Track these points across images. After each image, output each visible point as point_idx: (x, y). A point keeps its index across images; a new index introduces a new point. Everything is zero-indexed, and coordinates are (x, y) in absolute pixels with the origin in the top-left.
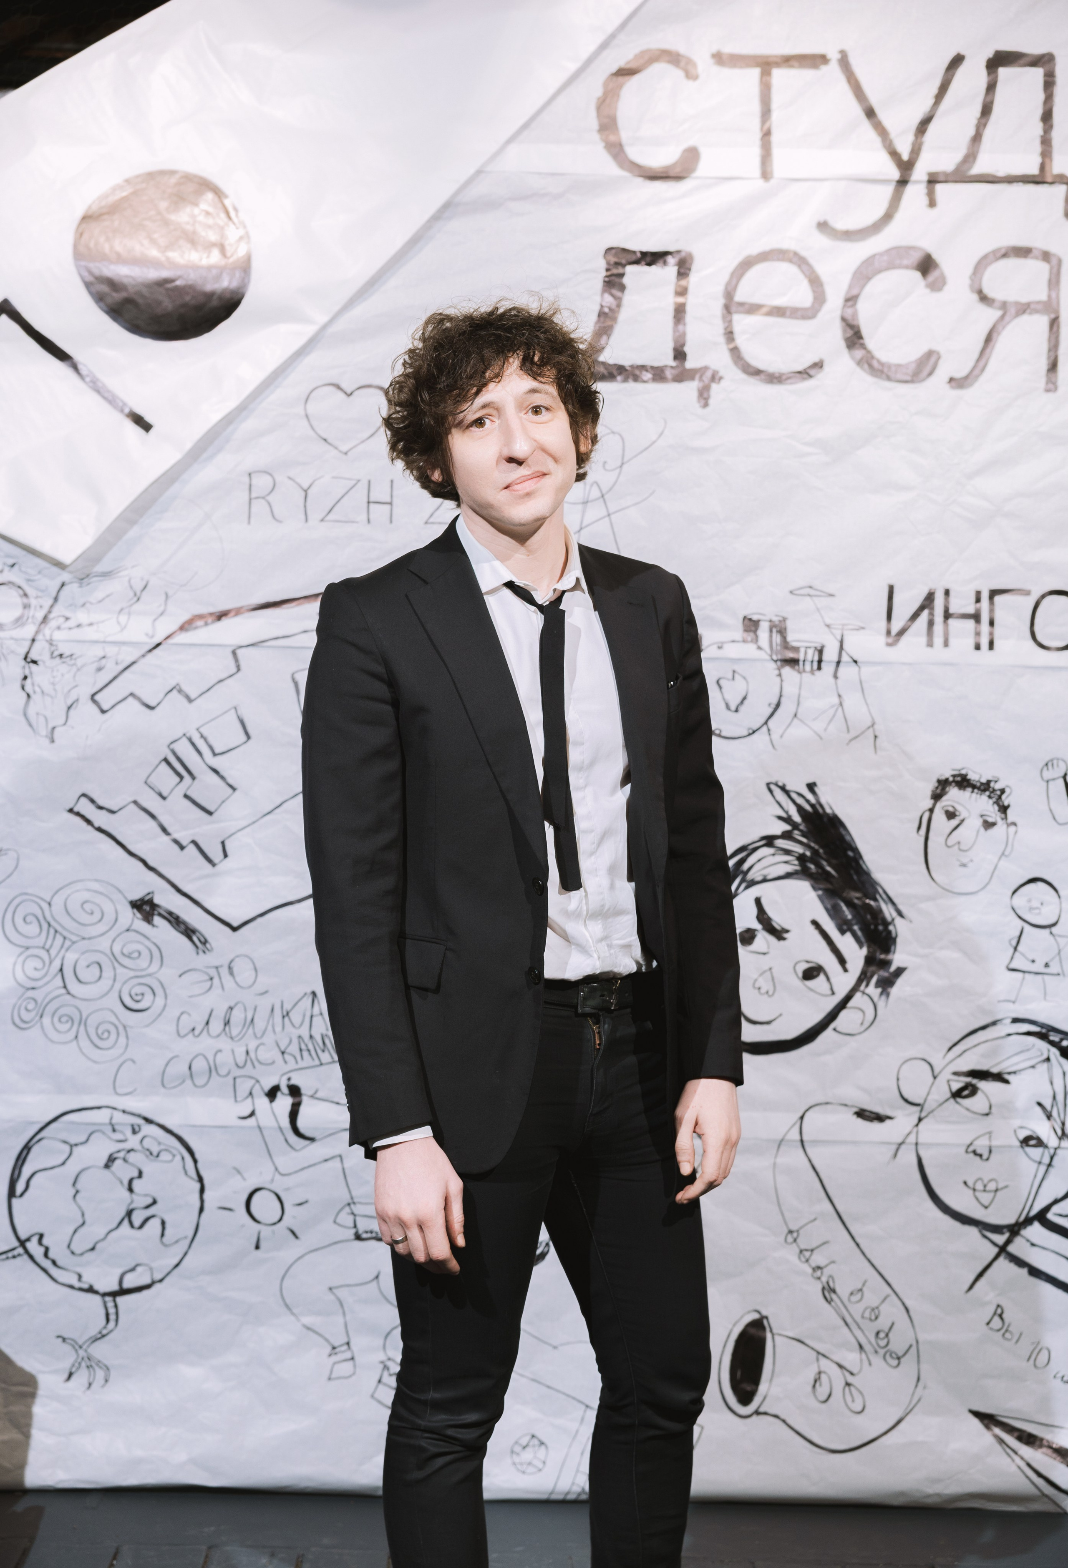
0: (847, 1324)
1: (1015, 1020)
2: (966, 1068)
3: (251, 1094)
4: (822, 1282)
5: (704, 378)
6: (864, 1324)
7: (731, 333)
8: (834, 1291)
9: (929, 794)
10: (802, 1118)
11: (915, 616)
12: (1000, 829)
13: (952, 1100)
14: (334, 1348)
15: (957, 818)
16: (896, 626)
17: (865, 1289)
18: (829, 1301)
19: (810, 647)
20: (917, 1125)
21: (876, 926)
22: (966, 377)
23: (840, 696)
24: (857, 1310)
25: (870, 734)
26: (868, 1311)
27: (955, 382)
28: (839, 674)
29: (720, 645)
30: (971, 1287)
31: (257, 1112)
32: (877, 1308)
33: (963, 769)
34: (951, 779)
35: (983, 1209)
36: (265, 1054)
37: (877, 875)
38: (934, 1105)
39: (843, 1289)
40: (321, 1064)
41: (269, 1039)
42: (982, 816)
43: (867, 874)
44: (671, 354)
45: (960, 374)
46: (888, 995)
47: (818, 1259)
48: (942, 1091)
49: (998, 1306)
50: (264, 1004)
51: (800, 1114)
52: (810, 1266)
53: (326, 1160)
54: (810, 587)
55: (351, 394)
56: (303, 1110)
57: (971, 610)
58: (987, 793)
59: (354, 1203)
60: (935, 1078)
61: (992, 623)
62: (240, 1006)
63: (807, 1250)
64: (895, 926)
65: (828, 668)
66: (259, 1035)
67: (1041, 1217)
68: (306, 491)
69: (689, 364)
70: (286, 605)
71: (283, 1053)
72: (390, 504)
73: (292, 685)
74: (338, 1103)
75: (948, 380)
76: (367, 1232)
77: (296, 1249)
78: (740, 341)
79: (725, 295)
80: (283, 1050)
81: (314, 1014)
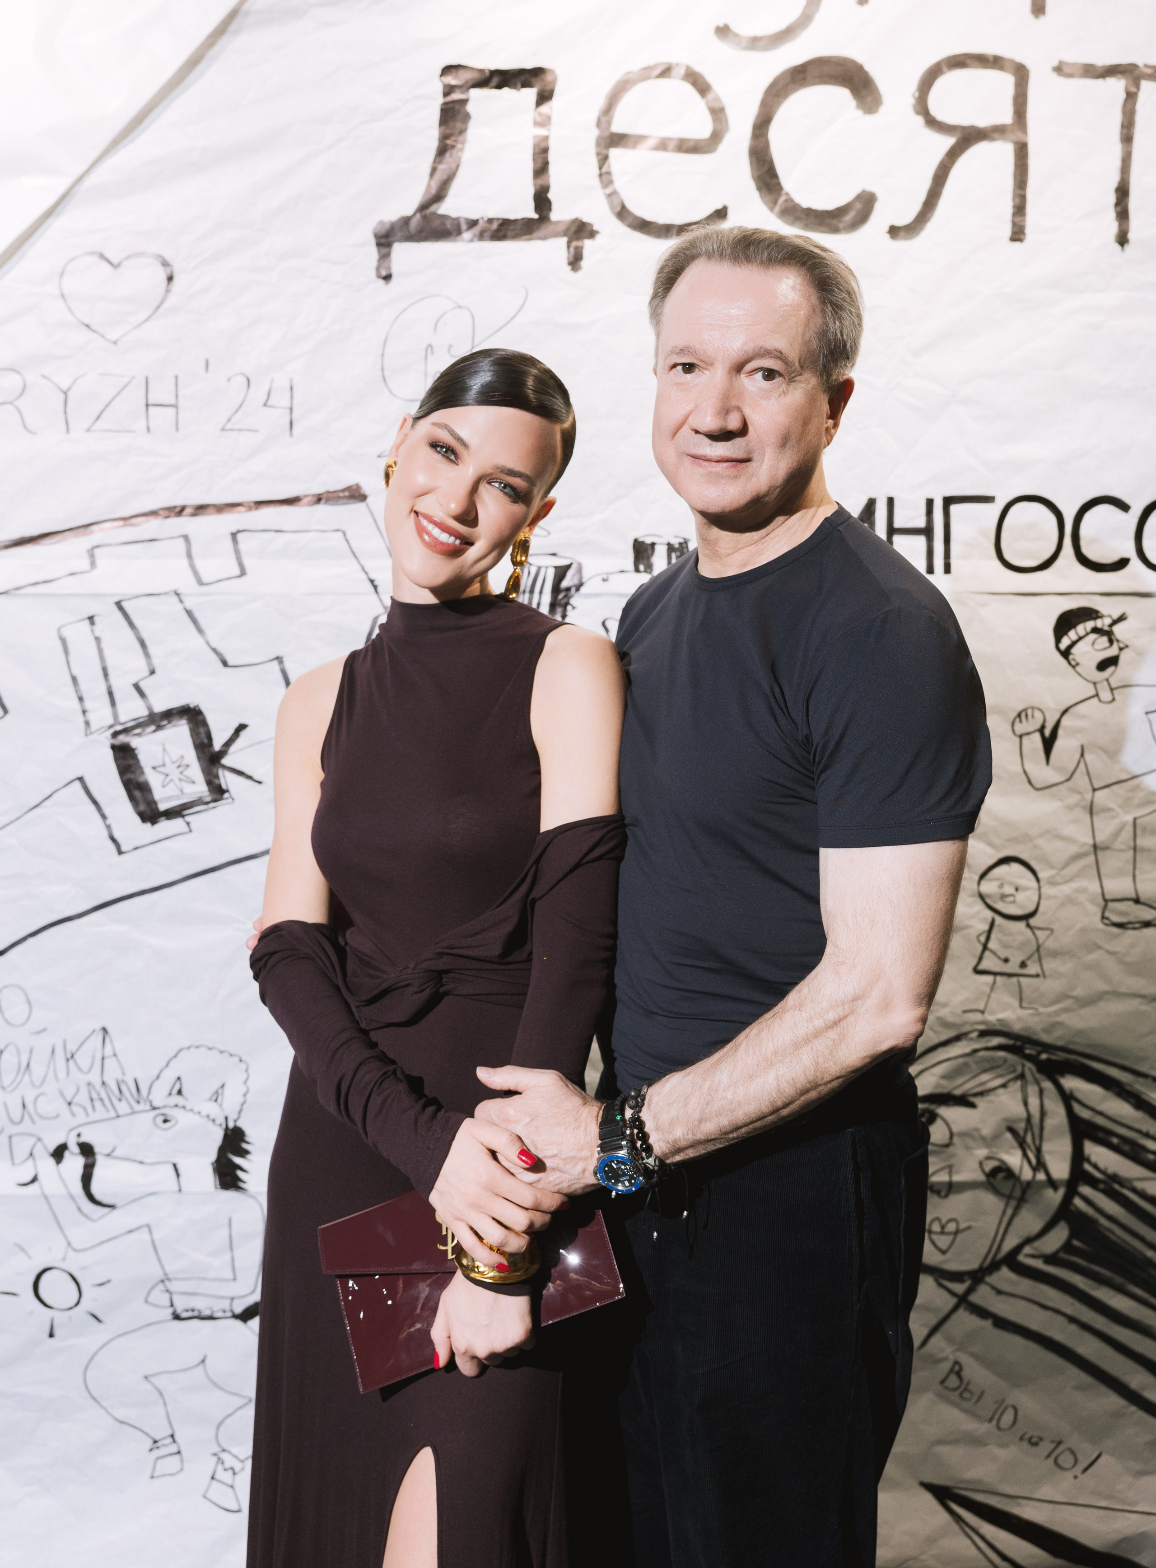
3: (31, 1154)
7: (609, 173)
14: (155, 1441)
22: (911, 225)
27: (894, 231)
29: (605, 577)
31: (40, 1177)
36: (47, 1107)
40: (118, 1116)
41: (51, 1087)
44: (531, 204)
45: (904, 221)
49: (956, 1362)
50: (43, 1044)
53: (130, 1232)
55: (119, 264)
56: (98, 1173)
57: (920, 522)
59: (169, 1279)
61: (947, 541)
62: (11, 1049)
66: (37, 1084)
68: (65, 393)
69: (555, 215)
70: (46, 541)
71: (70, 1104)
72: (175, 406)
73: (59, 643)
74: (141, 1163)
75: (887, 229)
76: (187, 1311)
77: (100, 1335)
78: (620, 184)
79: (598, 124)
80: (69, 1100)
81: (105, 1056)
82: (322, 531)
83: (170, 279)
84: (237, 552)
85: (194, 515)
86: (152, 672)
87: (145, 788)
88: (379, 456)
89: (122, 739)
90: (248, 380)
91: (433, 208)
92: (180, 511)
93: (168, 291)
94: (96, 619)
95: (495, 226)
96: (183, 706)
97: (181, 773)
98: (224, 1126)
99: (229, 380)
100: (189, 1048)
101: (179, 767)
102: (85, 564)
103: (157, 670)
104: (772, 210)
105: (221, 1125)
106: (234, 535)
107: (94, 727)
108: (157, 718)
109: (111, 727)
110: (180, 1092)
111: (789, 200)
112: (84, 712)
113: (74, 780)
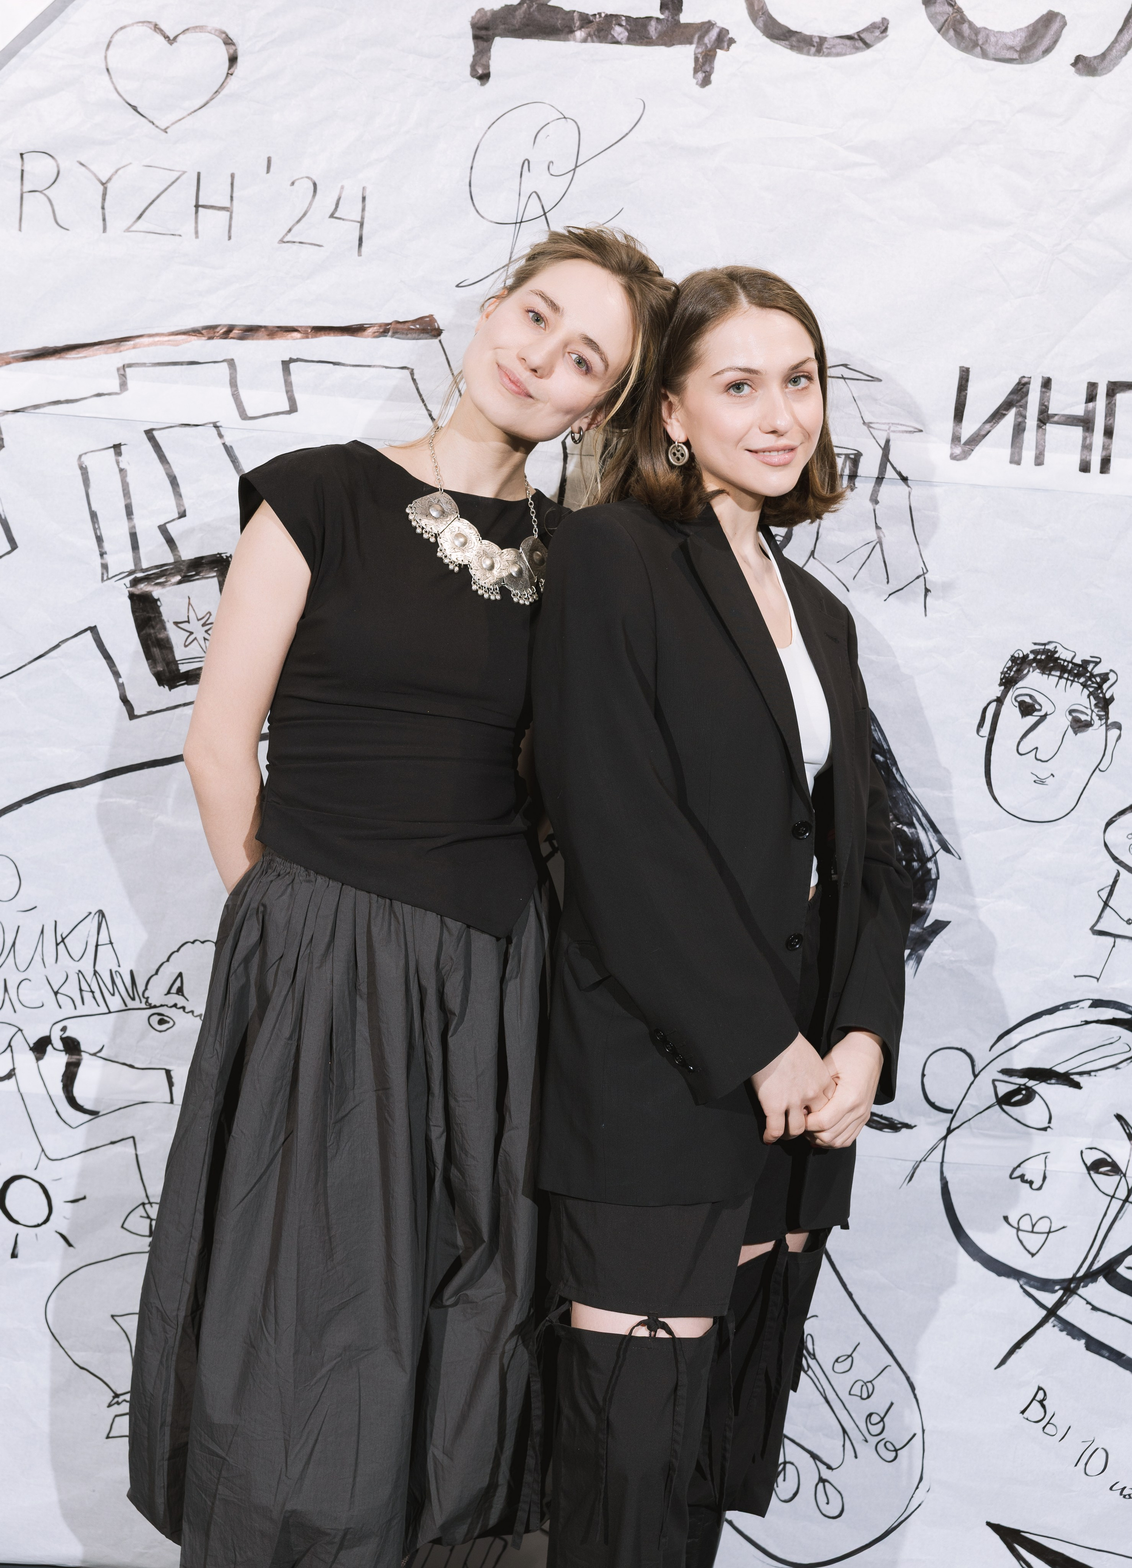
0: (827, 1400)
1: (1097, 1004)
2: (1019, 1065)
3: (10, 1045)
5: (706, 40)
6: (853, 1403)
8: (812, 1355)
9: (998, 677)
11: (997, 416)
12: (1097, 731)
13: (997, 1107)
14: (116, 1396)
15: (1036, 714)
16: (968, 429)
17: (856, 1356)
20: (945, 1138)
21: (909, 863)
22: (1103, 56)
23: (878, 527)
24: (842, 1383)
25: (920, 584)
26: (858, 1385)
27: (1084, 64)
28: (880, 497)
30: (1003, 1362)
31: (17, 1072)
32: (871, 1382)
33: (1049, 643)
34: (1031, 657)
35: (1030, 1256)
36: (29, 994)
37: (916, 790)
39: (825, 1353)
40: (110, 1012)
41: (36, 972)
42: (1071, 712)
43: (903, 788)
45: (1092, 51)
48: (982, 1092)
49: (1040, 1388)
50: (31, 926)
53: (113, 1143)
54: (845, 366)
55: (175, 38)
56: (83, 1073)
57: (1079, 410)
58: (1082, 680)
59: (150, 1203)
60: (975, 1076)
61: (1109, 433)
64: (936, 863)
65: (864, 487)
66: (22, 967)
67: (1109, 1271)
68: (105, 185)
69: (685, 18)
70: (73, 354)
71: (56, 993)
72: (229, 209)
73: (79, 472)
74: (129, 1067)
75: (1073, 61)
77: (70, 1258)
80: (56, 990)
81: (99, 943)
82: (387, 367)
83: (233, 60)
84: (288, 385)
85: (241, 338)
86: (182, 515)
87: (165, 645)
88: (457, 286)
89: (143, 587)
90: (315, 185)
92: (228, 332)
93: (229, 74)
94: (123, 448)
96: (215, 556)
97: (206, 631)
99: (293, 184)
100: (193, 943)
101: (204, 625)
102: (114, 384)
103: (187, 513)
104: (939, 30)
106: (286, 365)
107: (112, 572)
108: (184, 568)
109: (131, 573)
110: (180, 991)
111: (961, 18)
112: (102, 554)
113: (85, 630)
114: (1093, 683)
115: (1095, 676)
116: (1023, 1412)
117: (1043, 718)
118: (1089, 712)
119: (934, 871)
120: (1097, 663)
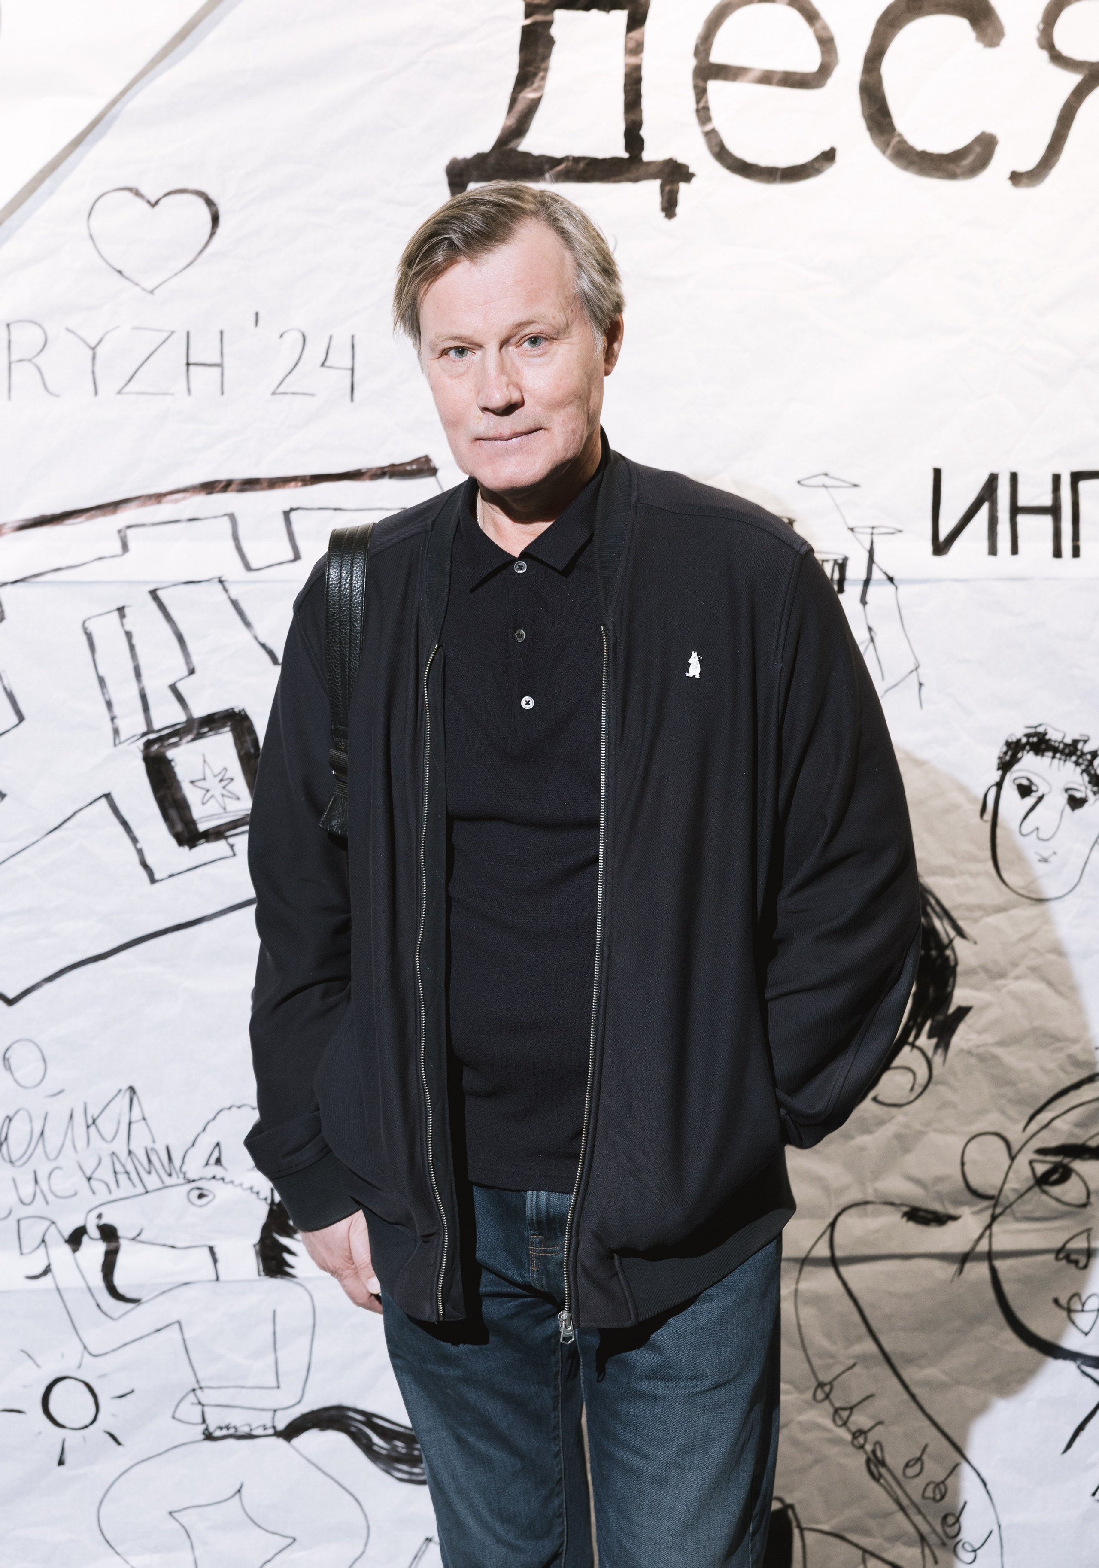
0: (902, 1508)
2: (1053, 1143)
3: (44, 1241)
4: (866, 1452)
5: (669, 176)
6: (928, 1507)
7: (707, 108)
8: (883, 1463)
9: (995, 762)
10: (832, 1225)
11: (972, 511)
13: (1037, 1189)
15: (1033, 794)
16: (945, 527)
17: (925, 1457)
18: (877, 1478)
19: (827, 561)
20: (989, 1226)
22: (1037, 169)
23: (869, 628)
24: (916, 1487)
25: (913, 680)
26: (931, 1487)
27: (1016, 178)
28: (869, 598)
30: (1069, 1446)
31: (53, 1267)
32: (943, 1482)
33: (1040, 725)
34: (1024, 740)
35: (1083, 1336)
36: (61, 1184)
38: (1012, 1197)
39: (895, 1459)
40: (146, 1192)
41: (68, 1159)
42: (1067, 790)
44: (621, 142)
45: (1025, 166)
46: (946, 1048)
47: (860, 1420)
50: (59, 1109)
51: (830, 1220)
52: (849, 1430)
53: (158, 1331)
54: (826, 475)
55: (157, 203)
56: (122, 1260)
57: (1047, 500)
58: (1074, 758)
59: (200, 1388)
61: (1076, 521)
62: (22, 1114)
63: (844, 1409)
64: (953, 950)
65: (854, 588)
66: (52, 1155)
68: (93, 349)
69: (648, 155)
70: (71, 520)
71: (89, 1179)
72: (220, 365)
73: (83, 639)
74: (173, 1247)
75: (1008, 175)
76: (221, 1428)
77: (119, 1458)
78: (718, 122)
79: (697, 53)
80: (88, 1174)
81: (133, 1119)
83: (215, 220)
84: (290, 532)
85: (241, 491)
86: (192, 672)
87: (183, 807)
89: (156, 749)
90: (304, 336)
91: (512, 145)
92: (225, 486)
93: (213, 234)
94: (127, 611)
95: (582, 165)
96: (227, 711)
97: (224, 788)
98: (269, 1201)
99: (282, 336)
100: (230, 1108)
101: (221, 780)
102: (115, 547)
103: (197, 670)
104: (884, 152)
105: (266, 1199)
106: (287, 514)
107: (123, 735)
108: (196, 725)
109: (144, 735)
110: (218, 1161)
111: (903, 142)
112: (113, 719)
113: (100, 797)
114: (1084, 760)
115: (1086, 754)
116: (1094, 1494)
117: (1040, 799)
118: (1083, 789)
119: (952, 958)
120: (1085, 742)
